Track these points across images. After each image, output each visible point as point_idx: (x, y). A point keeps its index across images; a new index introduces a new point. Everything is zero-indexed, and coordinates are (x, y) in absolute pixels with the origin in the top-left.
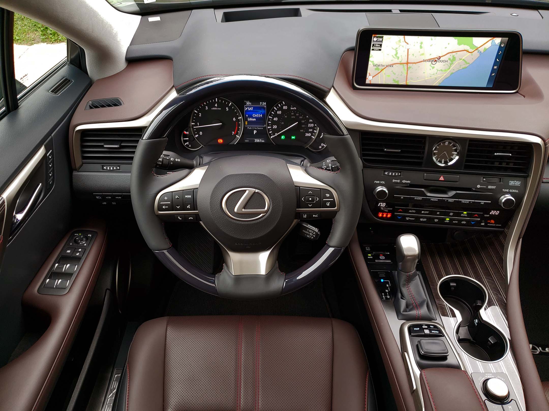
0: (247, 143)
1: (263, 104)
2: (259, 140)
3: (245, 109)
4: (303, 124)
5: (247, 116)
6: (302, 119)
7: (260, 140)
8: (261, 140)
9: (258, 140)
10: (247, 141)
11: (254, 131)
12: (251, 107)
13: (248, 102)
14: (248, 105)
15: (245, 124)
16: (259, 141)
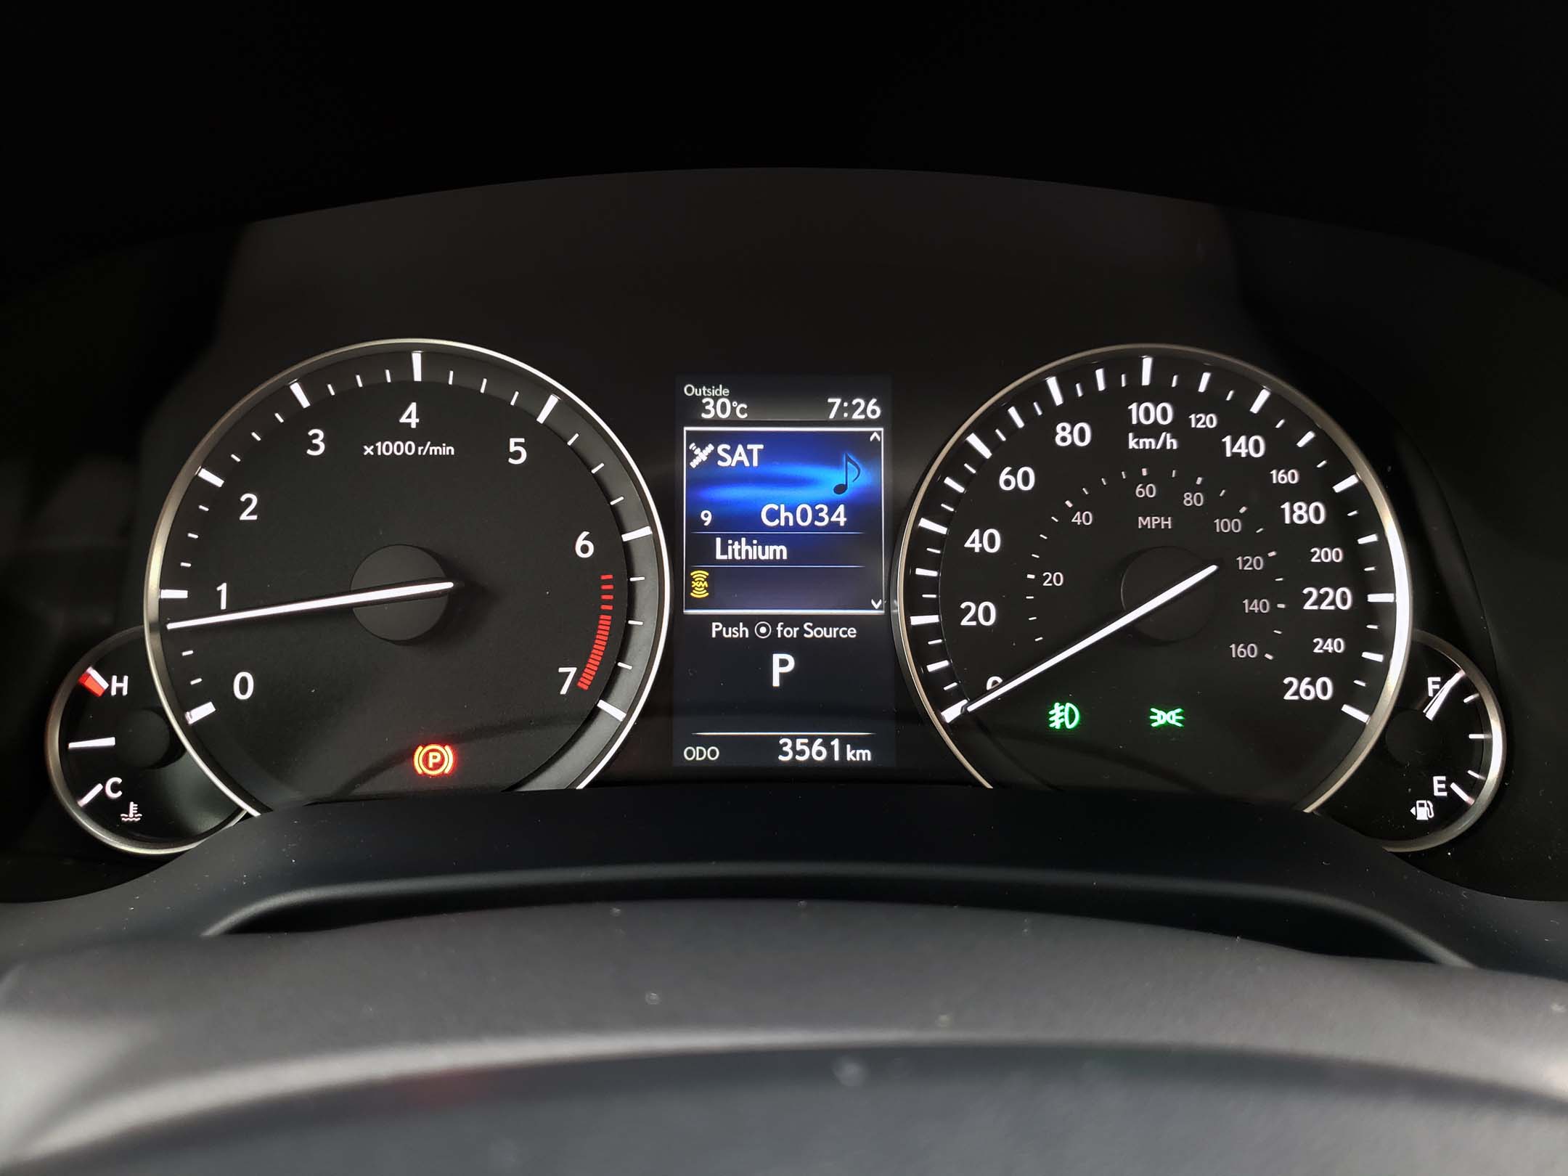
0: (702, 774)
1: (853, 409)
2: (816, 747)
3: (692, 456)
4: (1256, 585)
5: (708, 521)
6: (1246, 543)
7: (827, 743)
8: (836, 743)
9: (812, 740)
10: (707, 753)
11: (777, 658)
12: (746, 439)
13: (716, 399)
14: (716, 422)
15: (690, 589)
16: (816, 752)
